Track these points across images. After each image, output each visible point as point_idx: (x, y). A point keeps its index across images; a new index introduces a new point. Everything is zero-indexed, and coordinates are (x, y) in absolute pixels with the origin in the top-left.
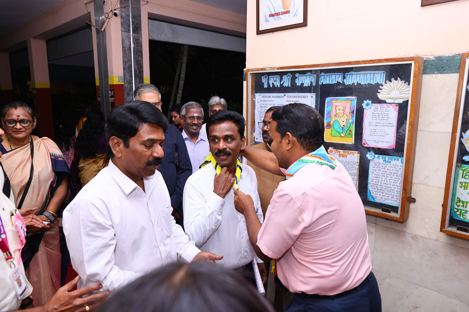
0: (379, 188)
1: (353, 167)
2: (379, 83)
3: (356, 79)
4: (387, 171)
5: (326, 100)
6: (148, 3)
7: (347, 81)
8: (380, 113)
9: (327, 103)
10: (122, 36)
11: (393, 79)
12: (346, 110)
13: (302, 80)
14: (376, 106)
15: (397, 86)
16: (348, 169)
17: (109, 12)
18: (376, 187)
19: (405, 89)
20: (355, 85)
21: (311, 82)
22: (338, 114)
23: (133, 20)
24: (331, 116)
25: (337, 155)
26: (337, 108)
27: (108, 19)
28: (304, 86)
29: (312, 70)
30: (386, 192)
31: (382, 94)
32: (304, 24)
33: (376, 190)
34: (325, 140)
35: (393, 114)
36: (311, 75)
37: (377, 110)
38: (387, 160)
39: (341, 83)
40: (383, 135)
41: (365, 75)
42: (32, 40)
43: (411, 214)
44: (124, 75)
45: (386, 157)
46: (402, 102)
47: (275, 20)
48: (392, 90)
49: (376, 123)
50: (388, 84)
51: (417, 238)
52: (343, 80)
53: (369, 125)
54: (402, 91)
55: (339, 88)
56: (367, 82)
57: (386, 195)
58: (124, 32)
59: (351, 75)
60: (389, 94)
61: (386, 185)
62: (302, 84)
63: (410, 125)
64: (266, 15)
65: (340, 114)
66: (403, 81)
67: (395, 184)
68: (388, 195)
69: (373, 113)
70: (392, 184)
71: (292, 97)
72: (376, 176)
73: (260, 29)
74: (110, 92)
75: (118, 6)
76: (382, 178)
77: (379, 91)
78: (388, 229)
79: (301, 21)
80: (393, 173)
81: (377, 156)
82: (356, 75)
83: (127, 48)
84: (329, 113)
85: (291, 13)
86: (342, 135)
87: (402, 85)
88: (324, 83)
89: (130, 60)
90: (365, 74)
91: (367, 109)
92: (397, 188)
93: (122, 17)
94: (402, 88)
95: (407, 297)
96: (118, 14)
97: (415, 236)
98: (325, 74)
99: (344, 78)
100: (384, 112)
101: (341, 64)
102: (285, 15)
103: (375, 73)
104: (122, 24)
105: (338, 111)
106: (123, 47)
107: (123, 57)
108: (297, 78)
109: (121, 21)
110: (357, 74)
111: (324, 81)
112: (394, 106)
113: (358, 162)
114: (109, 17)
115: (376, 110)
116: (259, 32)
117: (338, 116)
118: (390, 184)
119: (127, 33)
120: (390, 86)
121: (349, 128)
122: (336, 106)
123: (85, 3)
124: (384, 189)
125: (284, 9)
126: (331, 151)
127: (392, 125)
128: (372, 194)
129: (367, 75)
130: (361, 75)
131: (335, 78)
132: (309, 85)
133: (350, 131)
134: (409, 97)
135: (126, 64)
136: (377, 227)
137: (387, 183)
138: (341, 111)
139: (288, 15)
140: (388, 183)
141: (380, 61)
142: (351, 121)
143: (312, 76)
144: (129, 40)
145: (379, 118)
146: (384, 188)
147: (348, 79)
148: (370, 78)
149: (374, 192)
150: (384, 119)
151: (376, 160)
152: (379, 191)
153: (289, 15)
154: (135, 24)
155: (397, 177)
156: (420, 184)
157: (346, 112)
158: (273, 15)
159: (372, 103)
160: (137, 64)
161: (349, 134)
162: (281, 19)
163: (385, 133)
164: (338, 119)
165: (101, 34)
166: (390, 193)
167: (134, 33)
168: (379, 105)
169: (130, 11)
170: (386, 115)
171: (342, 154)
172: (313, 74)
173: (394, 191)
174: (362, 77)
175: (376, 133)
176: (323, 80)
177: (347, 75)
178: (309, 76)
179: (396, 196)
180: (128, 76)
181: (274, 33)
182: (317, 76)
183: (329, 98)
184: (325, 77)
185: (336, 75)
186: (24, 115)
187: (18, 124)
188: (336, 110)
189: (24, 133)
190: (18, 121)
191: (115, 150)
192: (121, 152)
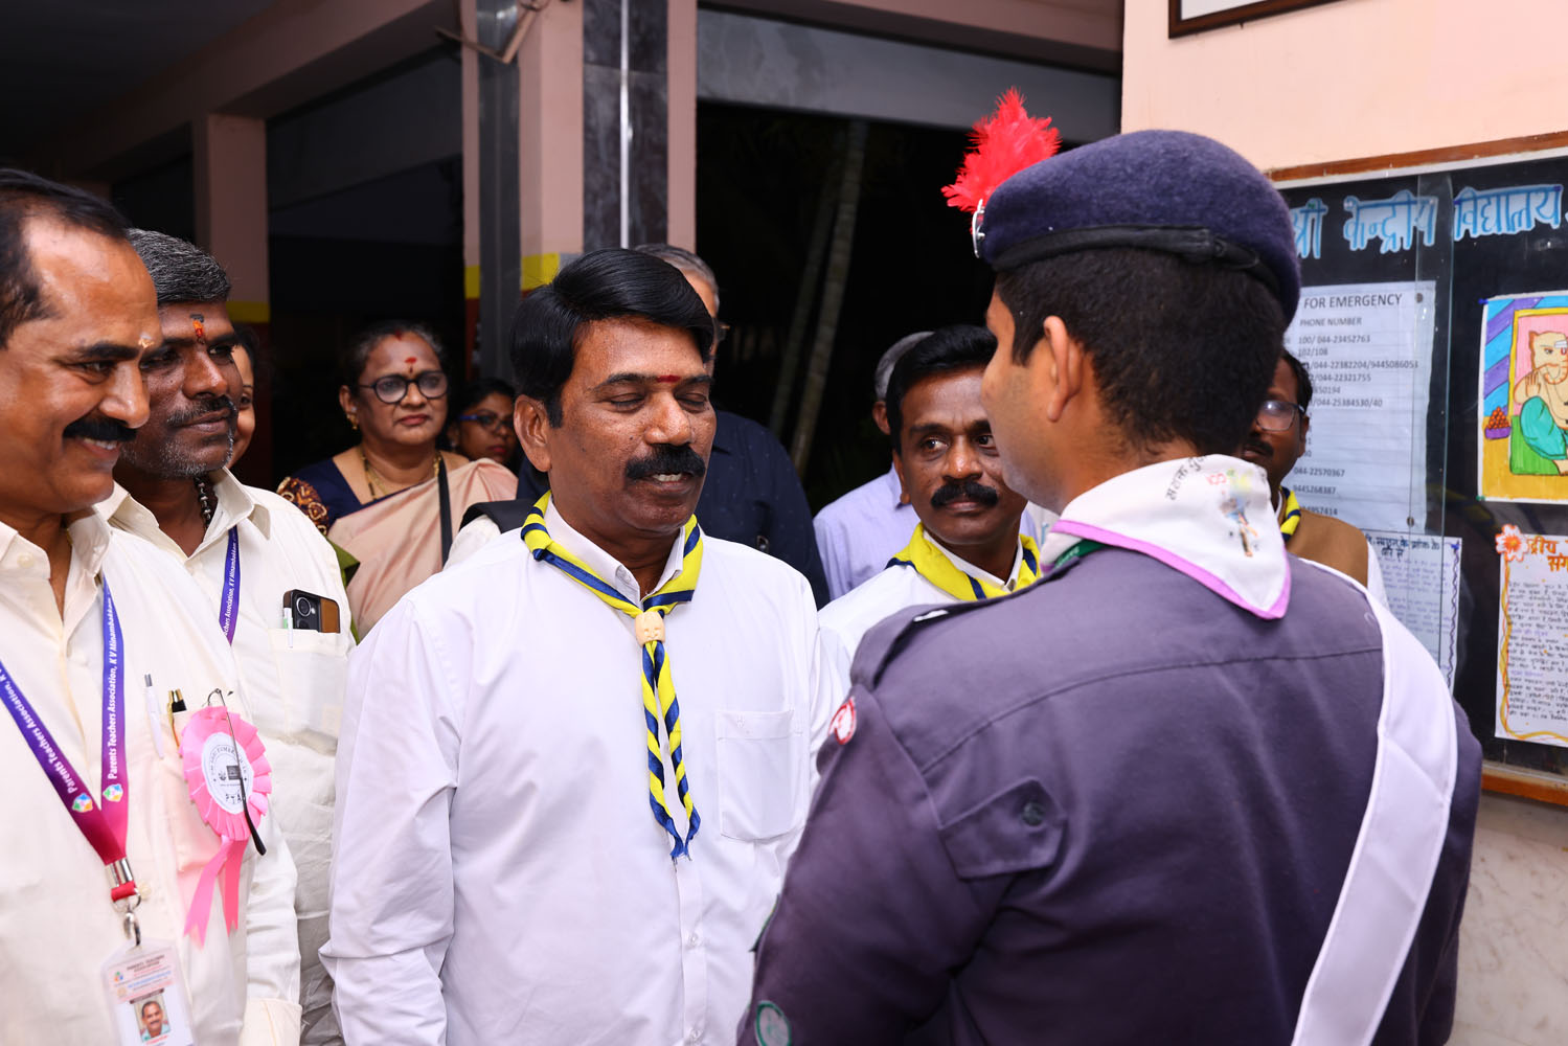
5: (1486, 309)
9: (1488, 324)
10: (584, 82)
13: (1375, 225)
21: (1417, 235)
22: (1544, 370)
23: (635, 13)
24: (1507, 381)
25: (1542, 559)
26: (1538, 343)
27: (531, 15)
28: (1383, 250)
29: (1414, 178)
34: (1480, 493)
36: (1413, 198)
39: (1555, 226)
42: (212, 119)
52: (1562, 215)
55: (1540, 249)
58: (595, 68)
62: (1375, 243)
65: (1551, 369)
71: (1327, 302)
73: (1188, 12)
83: (602, 134)
84: (1502, 364)
86: (1564, 466)
88: (1475, 232)
89: (613, 185)
93: (589, 3)
98: (1478, 193)
101: (1550, 143)
104: (586, 32)
105: (1541, 358)
106: (588, 130)
108: (1350, 215)
109: (584, 19)
111: (1475, 223)
114: (537, 5)
116: (1181, 28)
117: (1541, 380)
119: (606, 69)
122: (1533, 334)
126: (1514, 542)
131: (1524, 205)
135: (594, 202)
138: (1557, 358)
143: (1415, 203)
144: (615, 100)
154: (643, 28)
160: (642, 200)
164: (1543, 395)
165: (501, 76)
167: (634, 69)
172: (1423, 194)
176: (1470, 218)
178: (1405, 207)
181: (1245, 25)
182: (1440, 202)
183: (1497, 298)
184: (1480, 207)
185: (1529, 193)
186: (426, 357)
187: (413, 388)
188: (1533, 354)
189: (428, 423)
190: (411, 376)
191: (530, 443)
192: (548, 448)
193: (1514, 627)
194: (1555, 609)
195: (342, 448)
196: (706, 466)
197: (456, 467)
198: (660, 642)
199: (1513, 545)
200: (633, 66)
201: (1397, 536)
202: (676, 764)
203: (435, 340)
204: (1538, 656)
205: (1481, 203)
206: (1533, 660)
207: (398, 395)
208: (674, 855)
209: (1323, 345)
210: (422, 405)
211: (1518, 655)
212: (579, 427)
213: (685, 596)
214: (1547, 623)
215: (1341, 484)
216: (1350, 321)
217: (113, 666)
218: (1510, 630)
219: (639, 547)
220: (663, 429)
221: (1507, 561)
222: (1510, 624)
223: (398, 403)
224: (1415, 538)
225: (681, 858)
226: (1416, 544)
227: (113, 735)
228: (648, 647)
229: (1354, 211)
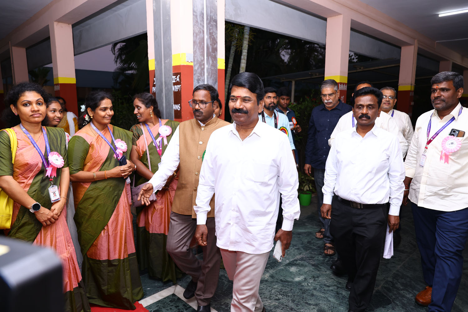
42: (55, 23)
44: (195, 52)
74: (174, 77)
107: (194, 25)
180: (198, 53)
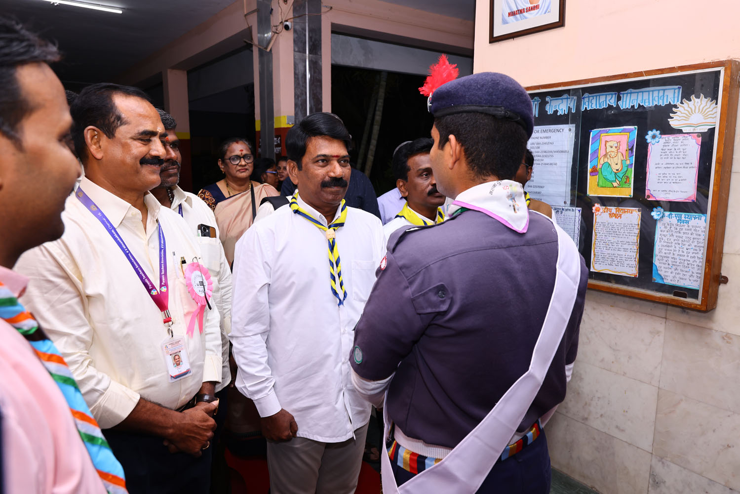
0: (670, 263)
1: (631, 232)
2: (672, 104)
3: (637, 100)
4: (683, 235)
5: (591, 133)
6: (333, 10)
7: (623, 103)
8: (673, 148)
9: (592, 138)
10: (294, 58)
11: (693, 97)
12: (621, 147)
13: (556, 106)
14: (667, 139)
15: (700, 106)
16: (623, 235)
17: (279, 24)
18: (666, 261)
19: (711, 110)
20: (636, 108)
21: (570, 109)
22: (609, 153)
23: (311, 35)
24: (598, 157)
25: (606, 215)
26: (607, 145)
27: (276, 35)
28: (558, 114)
29: (569, 90)
30: (681, 268)
31: (676, 120)
32: (561, 23)
33: (667, 266)
34: (588, 194)
35: (693, 149)
36: (568, 97)
37: (668, 144)
38: (683, 218)
39: (615, 106)
40: (678, 181)
41: (651, 93)
42: (169, 71)
43: (720, 301)
44: (296, 114)
45: (681, 215)
46: (706, 131)
47: (517, 19)
48: (691, 112)
49: (667, 164)
50: (685, 105)
51: (731, 339)
52: (617, 103)
53: (656, 168)
54: (707, 113)
55: (610, 113)
56: (653, 104)
57: (682, 273)
58: (298, 53)
59: (629, 95)
60: (687, 118)
61: (682, 258)
62: (556, 112)
63: (717, 164)
64: (504, 14)
65: (612, 153)
66: (708, 98)
67: (696, 255)
68: (684, 273)
69: (663, 150)
70: (690, 255)
71: (540, 132)
72: (665, 244)
73: (495, 35)
74: (275, 139)
75: (291, 15)
76: (675, 247)
77: (671, 115)
78: (685, 324)
79: (556, 19)
80: (692, 239)
81: (667, 213)
82: (637, 94)
83: (300, 76)
84: (596, 152)
85: (541, 7)
86: (615, 184)
87: (708, 104)
88: (588, 108)
89: (304, 92)
90: (651, 91)
91: (653, 143)
92: (698, 261)
93: (295, 31)
94: (706, 109)
95: (714, 431)
96: (290, 27)
97: (727, 335)
98: (590, 95)
99: (619, 99)
100: (679, 147)
101: (614, 79)
102: (533, 12)
103: (666, 89)
104: (294, 41)
105: (609, 149)
106: (295, 74)
107: (296, 88)
108: (548, 102)
109: (294, 36)
110: (638, 92)
111: (589, 105)
112: (694, 137)
113: (638, 225)
114: (278, 32)
115: (666, 144)
116: (493, 40)
117: (608, 156)
118: (688, 256)
119: (301, 54)
120: (688, 107)
121: (625, 174)
122: (606, 142)
123: (245, 13)
124: (678, 264)
125: (531, 3)
126: (598, 209)
127: (691, 166)
128: (659, 272)
129: (654, 92)
130: (644, 93)
131: (605, 99)
132: (566, 113)
133: (628, 177)
134: (715, 123)
135: (298, 98)
136: (667, 323)
137: (683, 254)
138: (614, 149)
139: (536, 11)
140: (685, 254)
141: (672, 70)
142: (628, 162)
143: (569, 98)
144: (304, 64)
145: (672, 157)
146: (678, 261)
147: (625, 100)
148: (658, 97)
149: (662, 268)
150: (678, 157)
151: (666, 219)
152: (670, 267)
153: (538, 12)
154: (313, 40)
155: (699, 245)
156: (735, 254)
157: (621, 150)
158: (514, 13)
159: (661, 134)
160: (314, 98)
161: (626, 182)
162: (526, 18)
163: (680, 179)
164: (609, 161)
165: (266, 56)
166: (687, 269)
167: (311, 54)
168: (671, 138)
169: (307, 21)
170: (682, 150)
171: (615, 213)
172: (572, 96)
173: (694, 265)
174: (646, 95)
175: (666, 179)
176: (587, 103)
177: (623, 94)
178: (566, 100)
179: (697, 273)
180: (300, 115)
181: (515, 39)
182: (577, 99)
183: (595, 130)
184: (590, 100)
185: (606, 95)
186: (246, 149)
187: (242, 159)
188: (606, 148)
189: (247, 171)
190: (242, 156)
191: (292, 176)
192: (297, 177)
193: (597, 236)
194: (611, 230)
195: (219, 180)
196: (348, 184)
197: (256, 186)
198: (334, 239)
199: (598, 210)
200: (309, 53)
201: (561, 207)
202: (339, 277)
203: (249, 144)
204: (605, 245)
205: (591, 98)
206: (603, 247)
207: (237, 162)
208: (339, 305)
209: (538, 145)
210: (245, 165)
211: (598, 245)
212: (307, 171)
213: (342, 225)
214: (608, 235)
215: (543, 191)
216: (547, 138)
217: (162, 249)
218: (596, 237)
219: (327, 209)
220: (334, 173)
221: (596, 215)
222: (596, 235)
223: (237, 164)
224: (566, 208)
225: (341, 306)
226: (567, 210)
227: (163, 271)
228: (330, 240)
229: (549, 101)
